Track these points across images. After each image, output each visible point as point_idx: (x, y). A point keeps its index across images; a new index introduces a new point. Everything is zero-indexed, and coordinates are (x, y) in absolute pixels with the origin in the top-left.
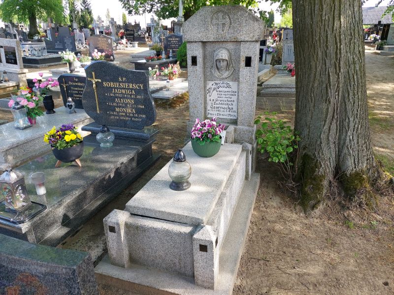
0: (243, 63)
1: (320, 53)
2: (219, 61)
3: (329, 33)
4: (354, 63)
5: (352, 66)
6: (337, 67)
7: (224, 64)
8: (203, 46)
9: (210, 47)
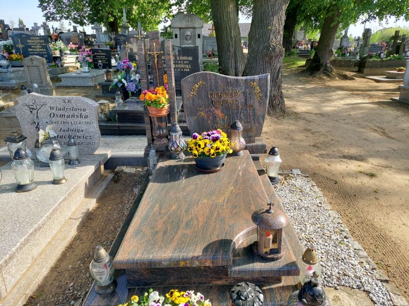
0: (197, 37)
1: (225, 33)
2: (187, 36)
3: (227, 25)
7: (189, 37)
8: (180, 30)
9: (182, 30)
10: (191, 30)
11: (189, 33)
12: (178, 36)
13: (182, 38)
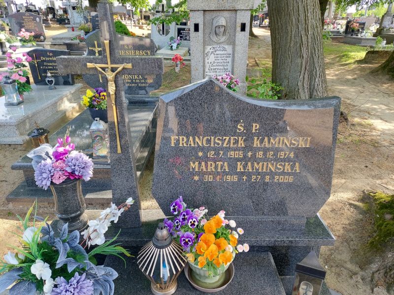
0: (239, 28)
1: (294, 20)
3: (300, 4)
4: (317, 27)
5: (316, 29)
6: (306, 30)
7: (222, 30)
8: (204, 15)
9: (209, 16)
10: (226, 14)
11: (222, 21)
12: (201, 27)
13: (207, 31)
